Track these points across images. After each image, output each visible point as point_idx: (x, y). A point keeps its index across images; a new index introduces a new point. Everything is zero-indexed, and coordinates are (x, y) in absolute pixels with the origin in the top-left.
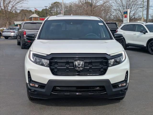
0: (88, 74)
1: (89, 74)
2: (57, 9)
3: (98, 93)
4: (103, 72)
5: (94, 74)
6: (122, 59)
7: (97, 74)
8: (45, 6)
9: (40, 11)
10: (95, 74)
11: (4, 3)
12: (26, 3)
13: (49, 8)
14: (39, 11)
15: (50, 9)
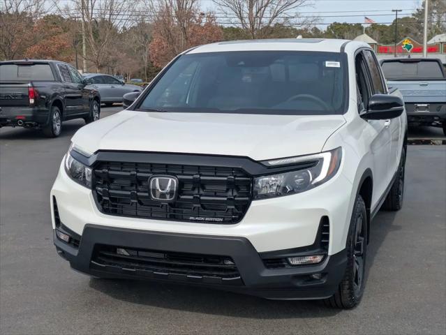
0: (191, 218)
1: (195, 217)
2: (439, 17)
3: (217, 276)
4: (237, 215)
5: (207, 219)
6: (313, 179)
7: (216, 219)
8: (393, 11)
9: (388, 25)
10: (211, 219)
11: (251, 7)
12: (310, 5)
13: (413, 15)
14: (384, 26)
15: (417, 19)
